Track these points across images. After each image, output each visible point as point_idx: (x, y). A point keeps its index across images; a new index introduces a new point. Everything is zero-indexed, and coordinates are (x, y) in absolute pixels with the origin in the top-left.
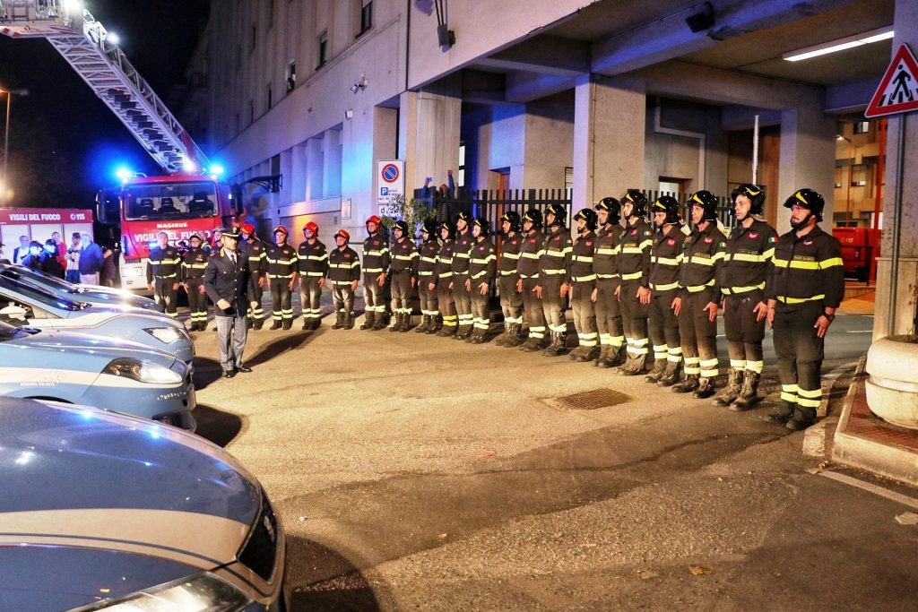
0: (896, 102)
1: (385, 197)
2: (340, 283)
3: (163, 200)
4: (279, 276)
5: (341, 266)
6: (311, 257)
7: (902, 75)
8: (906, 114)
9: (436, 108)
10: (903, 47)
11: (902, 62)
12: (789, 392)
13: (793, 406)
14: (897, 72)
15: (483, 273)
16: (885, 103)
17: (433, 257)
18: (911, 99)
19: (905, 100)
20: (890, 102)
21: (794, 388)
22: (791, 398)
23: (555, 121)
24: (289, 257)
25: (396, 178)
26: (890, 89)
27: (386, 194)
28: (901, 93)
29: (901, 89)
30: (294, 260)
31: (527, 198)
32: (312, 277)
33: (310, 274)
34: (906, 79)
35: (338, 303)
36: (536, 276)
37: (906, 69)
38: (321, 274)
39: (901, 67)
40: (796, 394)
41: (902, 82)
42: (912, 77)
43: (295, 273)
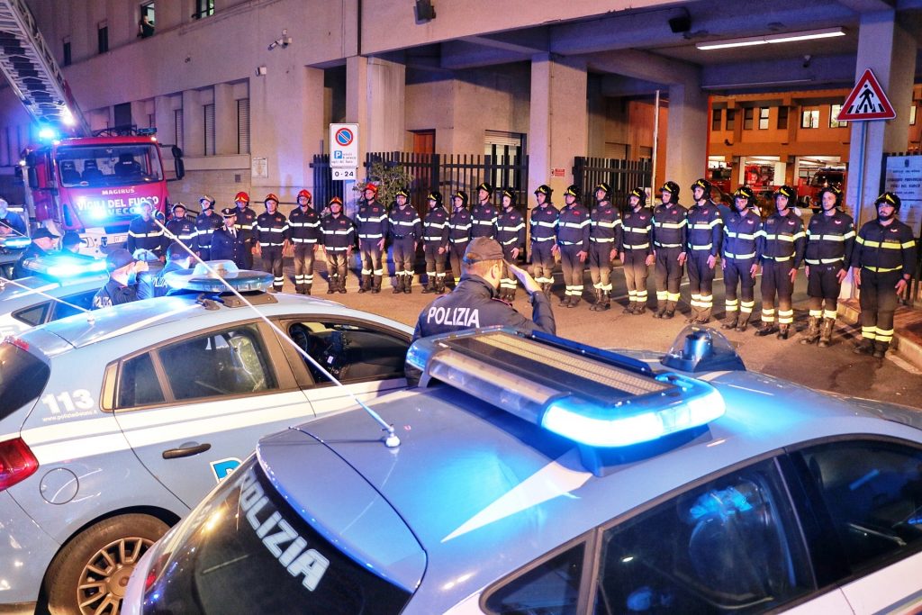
0: (862, 111)
1: (339, 160)
2: (337, 249)
3: (86, 162)
4: (273, 244)
5: (338, 232)
6: (306, 225)
7: (867, 93)
8: (868, 121)
9: (385, 73)
10: (868, 71)
11: (867, 82)
12: (868, 332)
13: (873, 341)
14: (863, 89)
15: (515, 239)
16: (853, 112)
17: (442, 223)
18: (874, 110)
19: (870, 111)
20: (857, 111)
21: (874, 329)
22: (871, 336)
23: (478, 87)
24: (282, 224)
25: (350, 143)
26: (858, 101)
27: (340, 157)
28: (866, 106)
29: (866, 102)
30: (286, 227)
31: (482, 163)
32: (307, 244)
33: (306, 241)
34: (870, 95)
35: (333, 268)
36: (581, 243)
37: (870, 87)
38: (315, 241)
39: (866, 86)
40: (875, 333)
41: (867, 97)
42: (875, 95)
43: (286, 240)
